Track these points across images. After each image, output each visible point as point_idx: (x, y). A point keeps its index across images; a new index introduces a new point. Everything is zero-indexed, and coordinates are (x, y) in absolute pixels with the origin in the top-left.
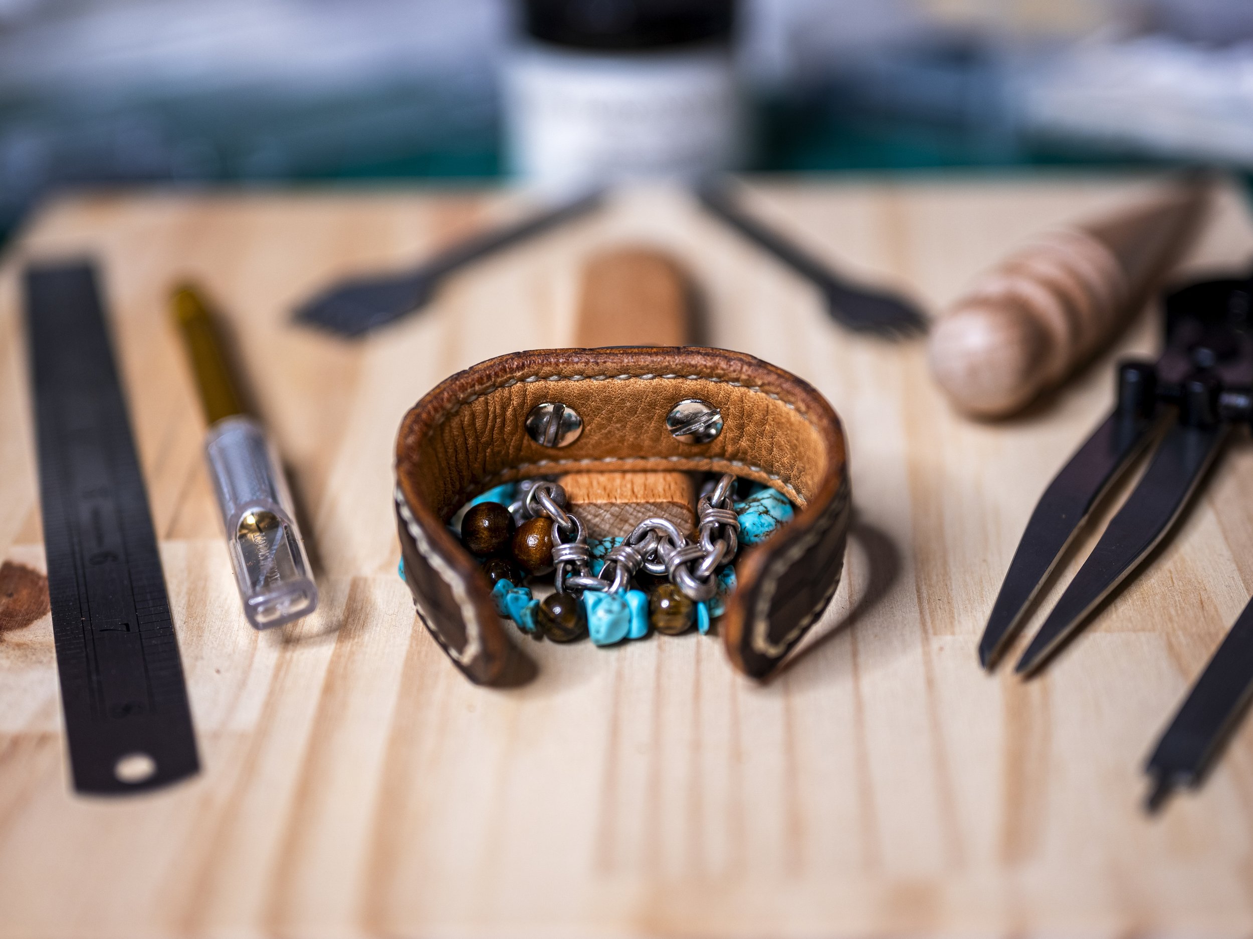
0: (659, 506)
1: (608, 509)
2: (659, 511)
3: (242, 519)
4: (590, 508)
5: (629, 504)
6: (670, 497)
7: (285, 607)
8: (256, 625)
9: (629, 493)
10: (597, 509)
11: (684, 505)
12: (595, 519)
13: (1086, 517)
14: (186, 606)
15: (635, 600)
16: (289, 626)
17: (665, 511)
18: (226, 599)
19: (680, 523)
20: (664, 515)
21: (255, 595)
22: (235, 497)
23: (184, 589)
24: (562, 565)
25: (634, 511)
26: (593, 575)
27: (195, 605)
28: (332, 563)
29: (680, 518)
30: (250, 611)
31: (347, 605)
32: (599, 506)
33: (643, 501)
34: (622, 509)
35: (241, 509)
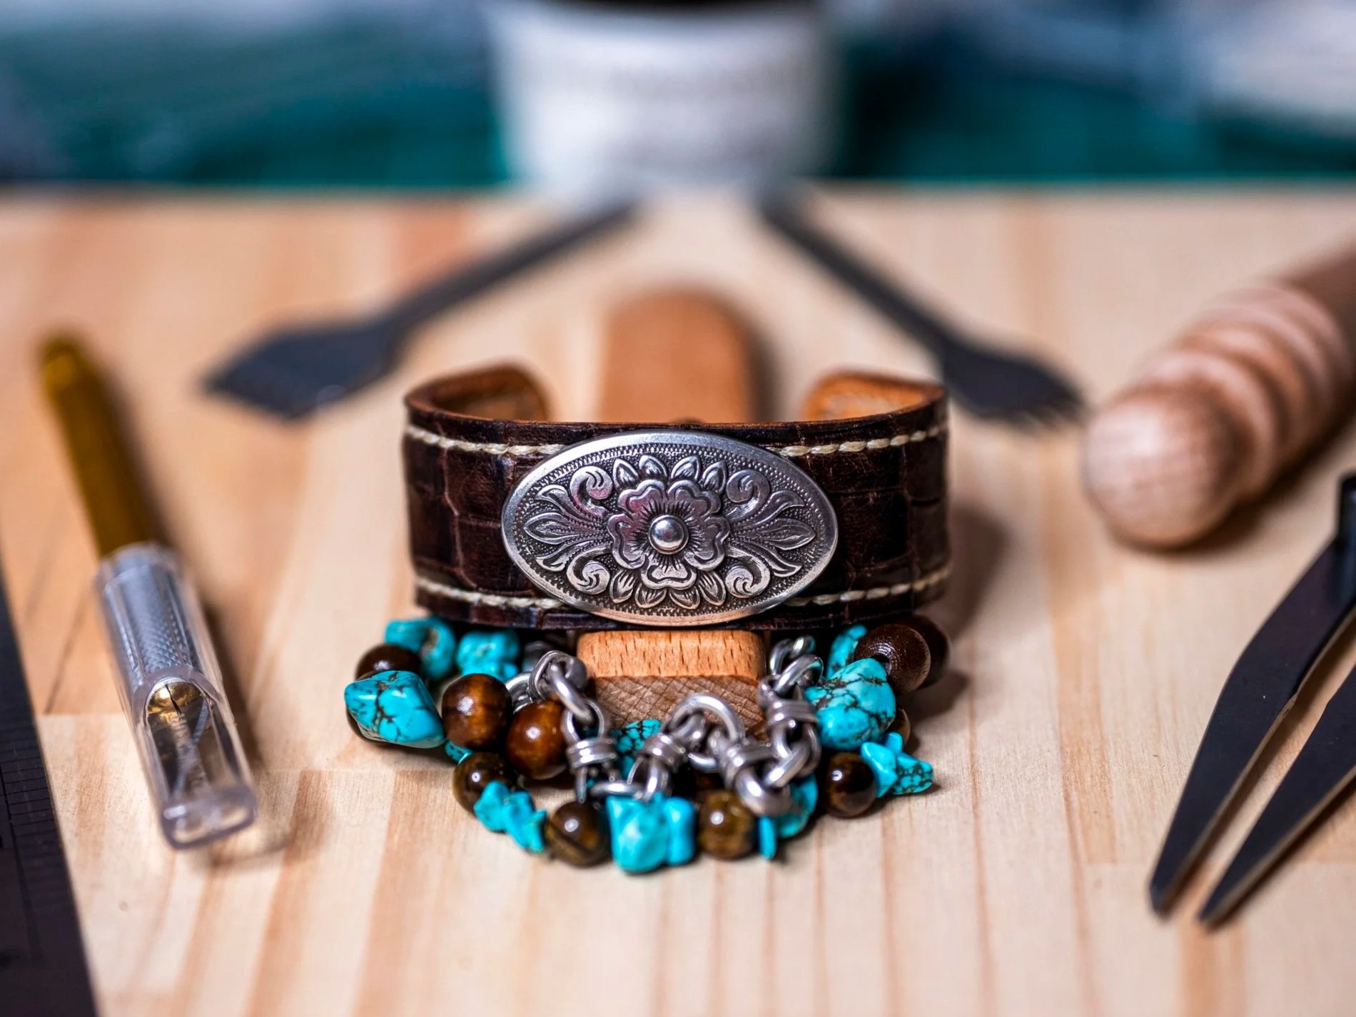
0: (718, 681)
1: (649, 684)
2: (717, 688)
3: (153, 692)
4: (624, 684)
5: (677, 678)
6: (733, 668)
7: (215, 820)
8: (176, 845)
9: (678, 662)
10: (634, 684)
11: (752, 680)
12: (630, 697)
13: (1294, 698)
14: (77, 810)
15: (677, 812)
16: (218, 846)
17: (726, 688)
18: (131, 801)
19: (746, 703)
20: (724, 692)
21: (172, 803)
22: (143, 661)
23: (74, 786)
24: (583, 771)
25: (683, 687)
26: (623, 778)
27: (89, 809)
28: (272, 750)
29: (745, 697)
30: (167, 826)
31: (294, 811)
32: (636, 680)
33: (696, 674)
34: (668, 685)
35: (151, 679)
